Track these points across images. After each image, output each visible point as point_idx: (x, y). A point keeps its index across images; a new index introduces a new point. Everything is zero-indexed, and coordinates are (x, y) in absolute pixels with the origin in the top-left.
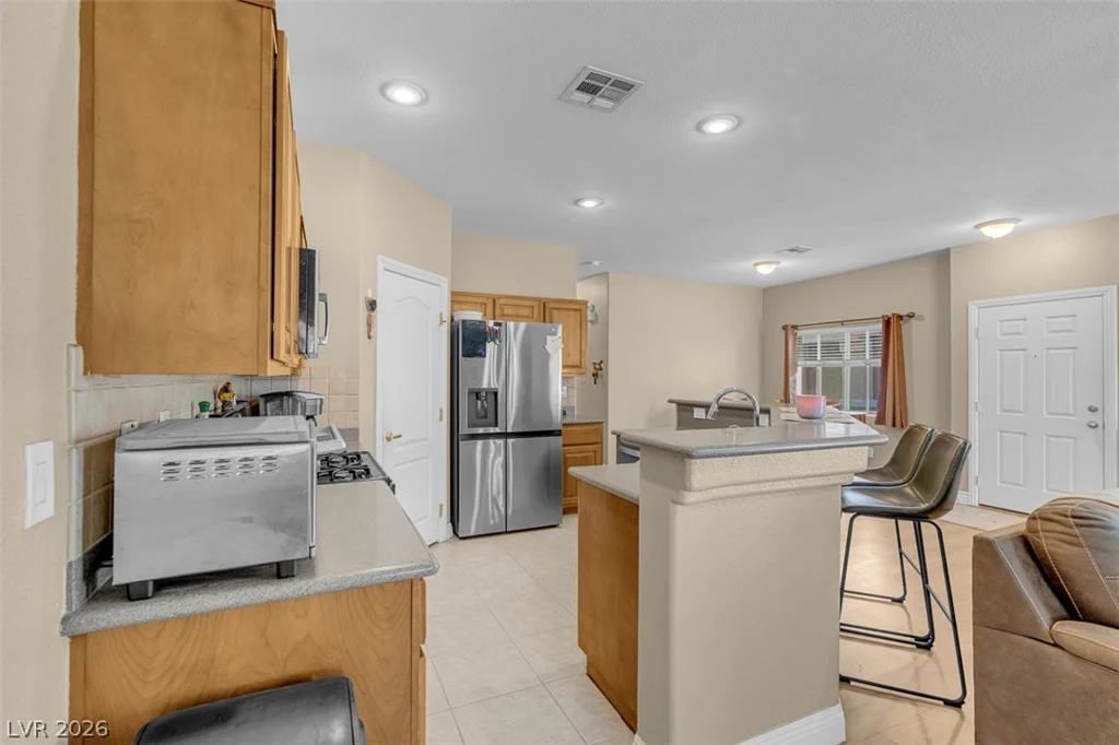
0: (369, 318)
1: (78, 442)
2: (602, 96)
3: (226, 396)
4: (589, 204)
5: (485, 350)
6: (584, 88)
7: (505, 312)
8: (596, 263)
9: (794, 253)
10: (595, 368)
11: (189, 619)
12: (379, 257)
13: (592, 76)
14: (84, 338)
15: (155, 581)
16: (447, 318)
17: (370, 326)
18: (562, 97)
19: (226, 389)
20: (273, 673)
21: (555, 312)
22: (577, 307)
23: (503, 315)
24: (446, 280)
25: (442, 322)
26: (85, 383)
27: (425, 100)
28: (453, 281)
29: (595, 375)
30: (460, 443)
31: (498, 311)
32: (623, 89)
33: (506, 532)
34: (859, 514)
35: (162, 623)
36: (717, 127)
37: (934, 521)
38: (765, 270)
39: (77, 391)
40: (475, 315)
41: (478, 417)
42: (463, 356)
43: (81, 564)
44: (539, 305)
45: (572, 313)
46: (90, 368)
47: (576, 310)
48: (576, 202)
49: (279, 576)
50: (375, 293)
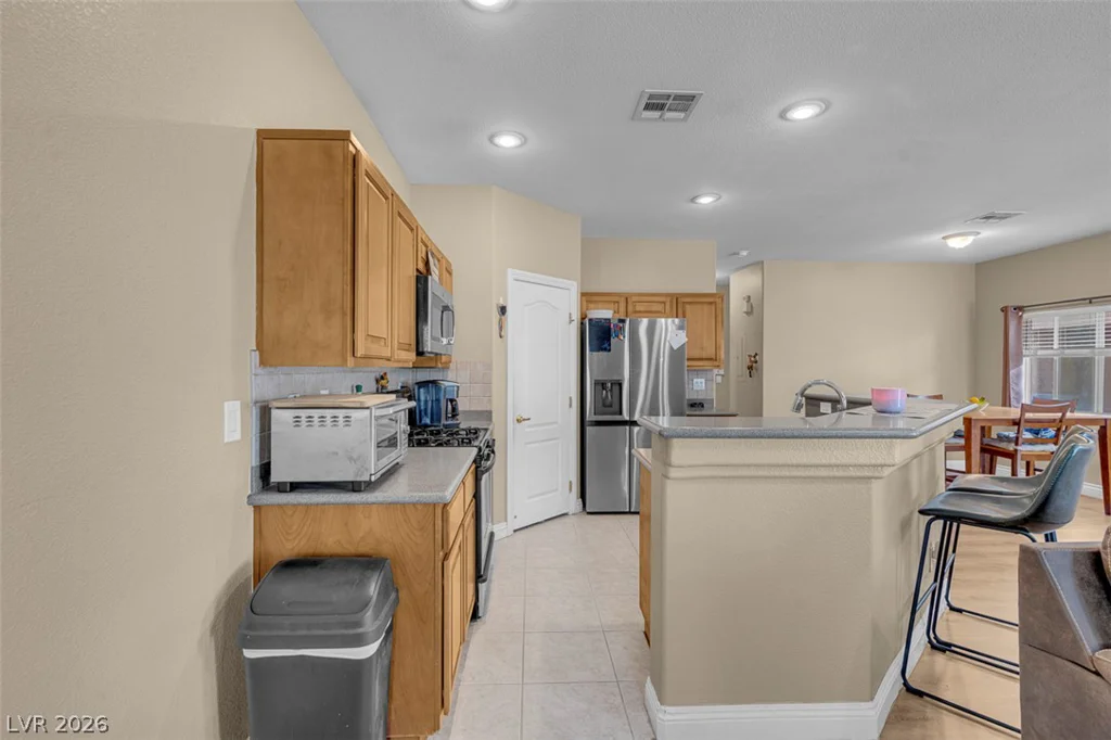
0: (500, 320)
1: (256, 402)
2: (669, 110)
3: (383, 382)
4: (706, 200)
5: (610, 345)
6: (648, 107)
7: (638, 309)
8: (745, 253)
9: (991, 220)
10: (751, 361)
11: (308, 506)
12: (510, 271)
13: (651, 96)
14: (260, 346)
15: (291, 483)
16: (576, 317)
17: (501, 328)
18: (634, 117)
19: (382, 378)
20: (350, 549)
21: (688, 306)
22: (711, 300)
23: (636, 312)
24: (575, 283)
25: (571, 321)
26: (260, 371)
27: (525, 141)
28: (582, 284)
29: (750, 368)
30: (588, 428)
31: (630, 308)
32: (688, 100)
33: (630, 513)
34: (938, 517)
35: (295, 506)
36: (803, 113)
37: (1031, 534)
38: (959, 243)
39: (256, 375)
40: (603, 313)
41: (604, 405)
42: (591, 350)
43: (258, 469)
44: (671, 302)
45: (706, 307)
46: (263, 363)
47: (711, 303)
48: (693, 200)
49: (354, 491)
50: (505, 299)
